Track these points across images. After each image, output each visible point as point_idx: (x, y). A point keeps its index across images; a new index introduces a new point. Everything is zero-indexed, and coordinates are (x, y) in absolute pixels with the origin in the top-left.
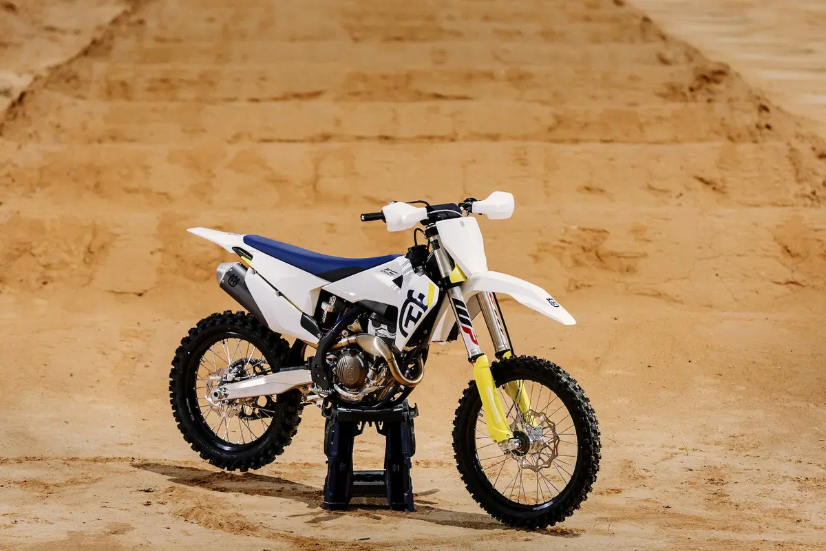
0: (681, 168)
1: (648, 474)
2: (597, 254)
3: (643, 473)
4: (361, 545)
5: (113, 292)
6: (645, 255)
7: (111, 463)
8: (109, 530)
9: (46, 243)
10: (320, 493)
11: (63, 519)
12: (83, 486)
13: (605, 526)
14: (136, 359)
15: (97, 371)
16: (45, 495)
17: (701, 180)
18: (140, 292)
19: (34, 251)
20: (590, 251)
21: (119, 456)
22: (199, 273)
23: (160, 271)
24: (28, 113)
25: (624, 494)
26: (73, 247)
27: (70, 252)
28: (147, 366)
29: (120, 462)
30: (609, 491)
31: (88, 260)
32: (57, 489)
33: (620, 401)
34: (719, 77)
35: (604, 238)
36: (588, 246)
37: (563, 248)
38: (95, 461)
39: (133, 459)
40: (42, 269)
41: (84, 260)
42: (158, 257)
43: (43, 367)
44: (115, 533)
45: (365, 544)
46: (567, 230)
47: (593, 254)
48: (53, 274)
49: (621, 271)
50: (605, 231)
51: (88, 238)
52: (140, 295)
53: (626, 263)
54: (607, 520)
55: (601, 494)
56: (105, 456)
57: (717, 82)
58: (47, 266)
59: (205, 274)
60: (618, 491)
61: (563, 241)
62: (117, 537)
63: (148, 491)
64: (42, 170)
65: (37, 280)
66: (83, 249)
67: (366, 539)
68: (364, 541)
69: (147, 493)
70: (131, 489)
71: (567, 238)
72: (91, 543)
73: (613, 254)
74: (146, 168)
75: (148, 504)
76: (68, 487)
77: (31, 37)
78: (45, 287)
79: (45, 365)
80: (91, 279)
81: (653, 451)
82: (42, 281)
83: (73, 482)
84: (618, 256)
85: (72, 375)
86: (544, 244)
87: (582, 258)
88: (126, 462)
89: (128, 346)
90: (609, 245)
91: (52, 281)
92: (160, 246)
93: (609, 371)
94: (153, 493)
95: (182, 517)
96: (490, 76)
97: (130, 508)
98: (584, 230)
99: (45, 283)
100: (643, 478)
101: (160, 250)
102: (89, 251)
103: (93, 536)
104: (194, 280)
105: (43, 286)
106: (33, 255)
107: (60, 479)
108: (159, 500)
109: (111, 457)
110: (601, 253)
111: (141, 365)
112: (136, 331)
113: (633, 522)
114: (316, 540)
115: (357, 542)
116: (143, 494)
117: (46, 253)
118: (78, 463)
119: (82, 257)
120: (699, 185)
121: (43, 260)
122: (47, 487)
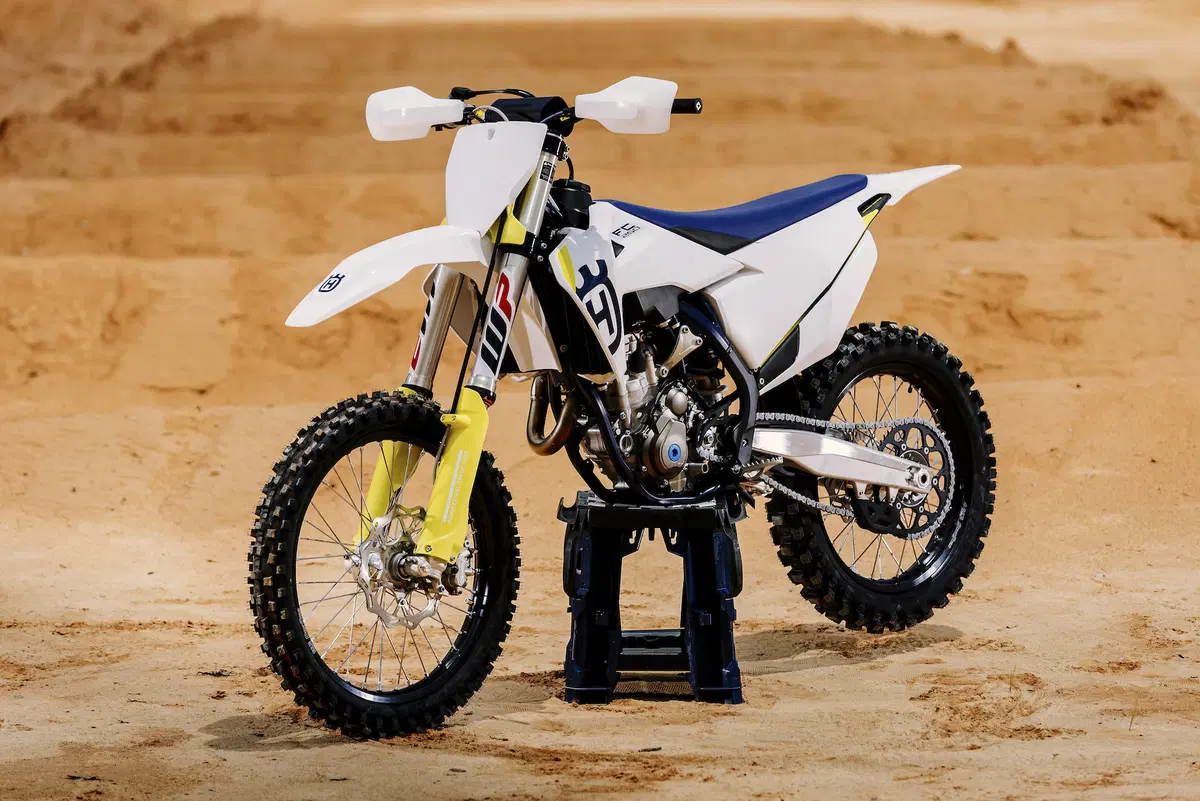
0: (1127, 202)
1: (1183, 637)
2: (1010, 314)
3: (1174, 636)
4: (644, 760)
5: (153, 388)
6: (1095, 315)
7: (148, 631)
8: (142, 740)
9: (34, 308)
10: (557, 674)
11: (51, 721)
12: (94, 668)
13: (1123, 724)
14: (193, 465)
15: (122, 484)
16: (19, 683)
17: (1162, 221)
18: (202, 386)
19: (14, 322)
20: (997, 309)
21: (163, 620)
22: (305, 354)
23: (238, 352)
24: (13, 151)
25: (1144, 670)
26: (83, 315)
27: (77, 323)
28: (215, 474)
29: (164, 629)
30: (1115, 665)
31: (109, 336)
32: (40, 674)
33: (1106, 519)
34: (1150, 101)
35: (1022, 288)
36: (992, 301)
37: (950, 305)
38: (118, 627)
39: (190, 623)
40: (27, 351)
41: (103, 336)
42: (234, 328)
43: (22, 479)
44: (155, 743)
45: (652, 757)
46: (954, 276)
47: (1003, 315)
48: (46, 358)
49: (1054, 342)
50: (1021, 277)
51: (109, 299)
52: (202, 392)
53: (1061, 329)
54: (1122, 713)
55: (1101, 670)
56: (136, 619)
57: (1147, 107)
58: (36, 347)
59: (317, 356)
60: (1133, 667)
61: (948, 294)
62: (158, 751)
63: (219, 675)
64: (31, 219)
65: (20, 370)
66: (100, 318)
67: (654, 750)
68: (651, 753)
69: (217, 679)
70: (185, 672)
71: (956, 288)
72: (106, 762)
73: (1037, 314)
74: (210, 214)
75: (220, 696)
76: (66, 669)
77: (24, 77)
78: (35, 381)
79: (25, 474)
80: (114, 367)
81: (1184, 599)
82: (29, 370)
83: (74, 662)
84: (1047, 317)
85: (74, 490)
86: (914, 299)
87: (985, 320)
88: (176, 629)
89: (178, 443)
90: (1029, 300)
91: (46, 371)
92: (234, 308)
93: (1078, 470)
94: (229, 678)
95: (288, 717)
96: (775, 105)
97: (184, 703)
98: (985, 275)
99: (33, 375)
100: (1176, 644)
101: (236, 317)
102: (112, 320)
103: (110, 749)
104: (297, 366)
105: (30, 379)
106: (12, 328)
107: (47, 656)
108: (241, 690)
109: (148, 621)
110: (1016, 311)
111: (204, 472)
112: (193, 419)
113: (1174, 716)
114: (555, 752)
115: (636, 754)
116: (209, 679)
117: (34, 324)
118: (83, 631)
119: (97, 330)
120: (1158, 228)
121: (30, 337)
122: (22, 670)
